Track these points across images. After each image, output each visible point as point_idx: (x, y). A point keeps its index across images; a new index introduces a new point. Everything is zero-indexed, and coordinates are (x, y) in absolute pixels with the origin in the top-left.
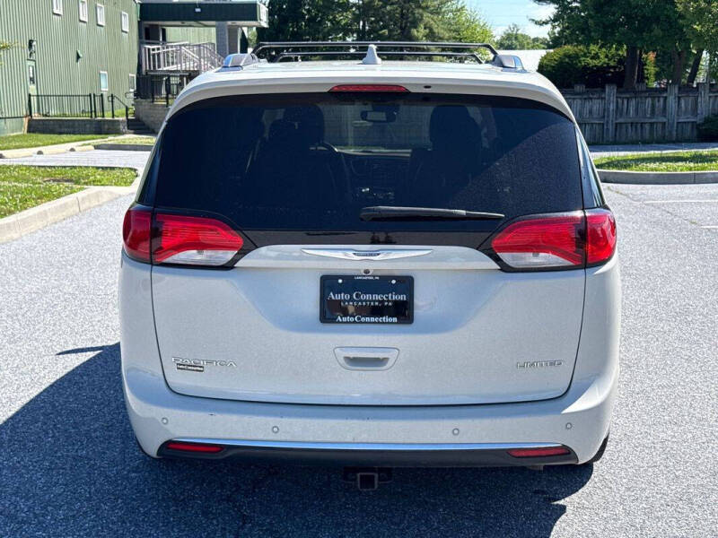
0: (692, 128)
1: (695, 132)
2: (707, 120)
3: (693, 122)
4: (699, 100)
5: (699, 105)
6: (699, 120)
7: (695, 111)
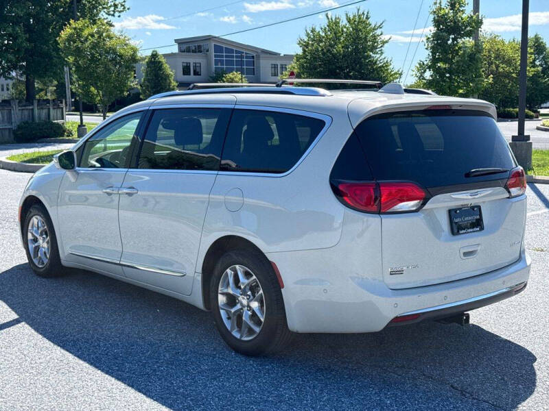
0: (9, 132)
1: (12, 136)
2: (19, 127)
3: (9, 129)
4: (12, 112)
5: (13, 116)
6: (14, 126)
7: (10, 120)
